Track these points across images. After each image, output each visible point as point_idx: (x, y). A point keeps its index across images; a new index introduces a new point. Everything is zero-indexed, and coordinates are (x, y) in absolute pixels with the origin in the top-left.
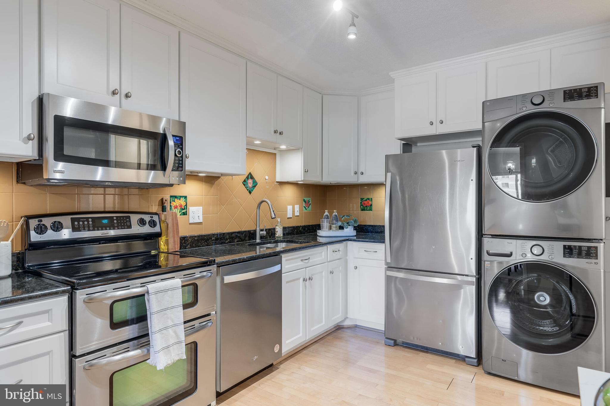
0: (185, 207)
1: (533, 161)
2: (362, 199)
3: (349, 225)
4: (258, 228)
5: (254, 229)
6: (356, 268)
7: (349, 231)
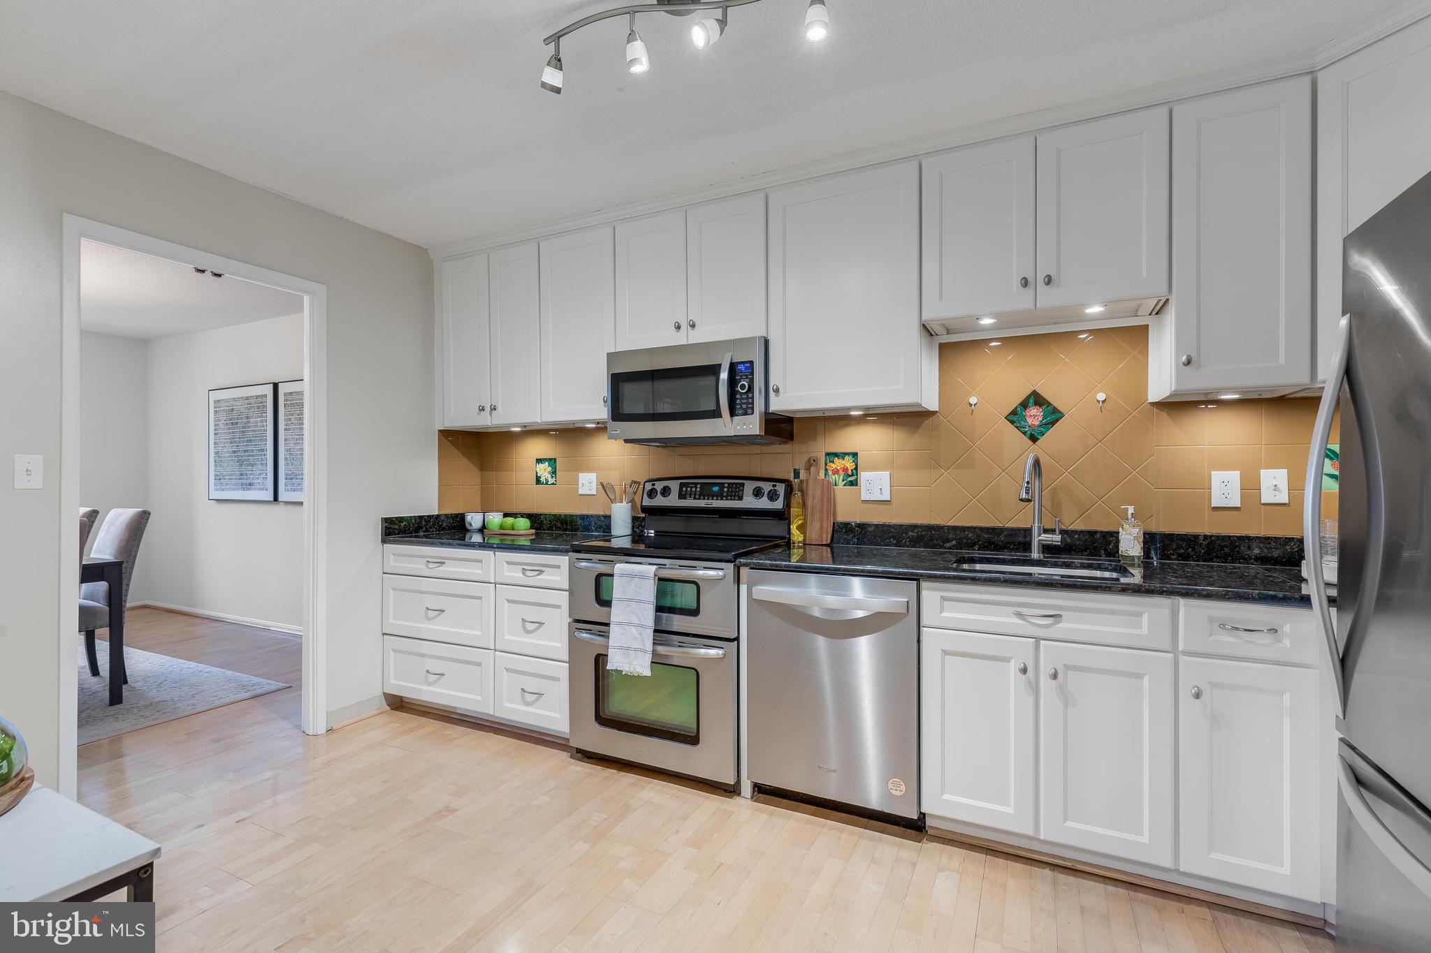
0: (854, 471)
4: (1037, 525)
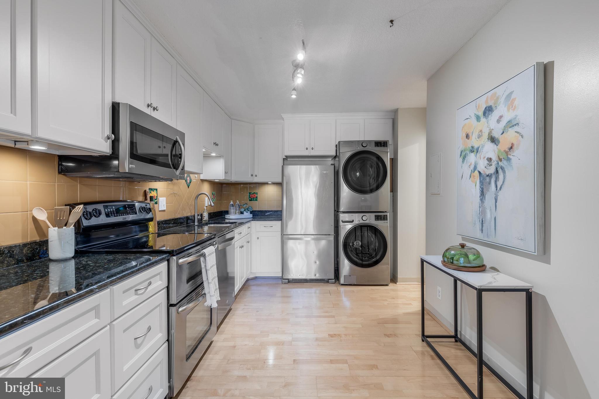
0: (157, 197)
1: (357, 174)
2: (250, 193)
3: (248, 211)
4: (196, 214)
5: (193, 214)
6: (258, 238)
7: (247, 215)
